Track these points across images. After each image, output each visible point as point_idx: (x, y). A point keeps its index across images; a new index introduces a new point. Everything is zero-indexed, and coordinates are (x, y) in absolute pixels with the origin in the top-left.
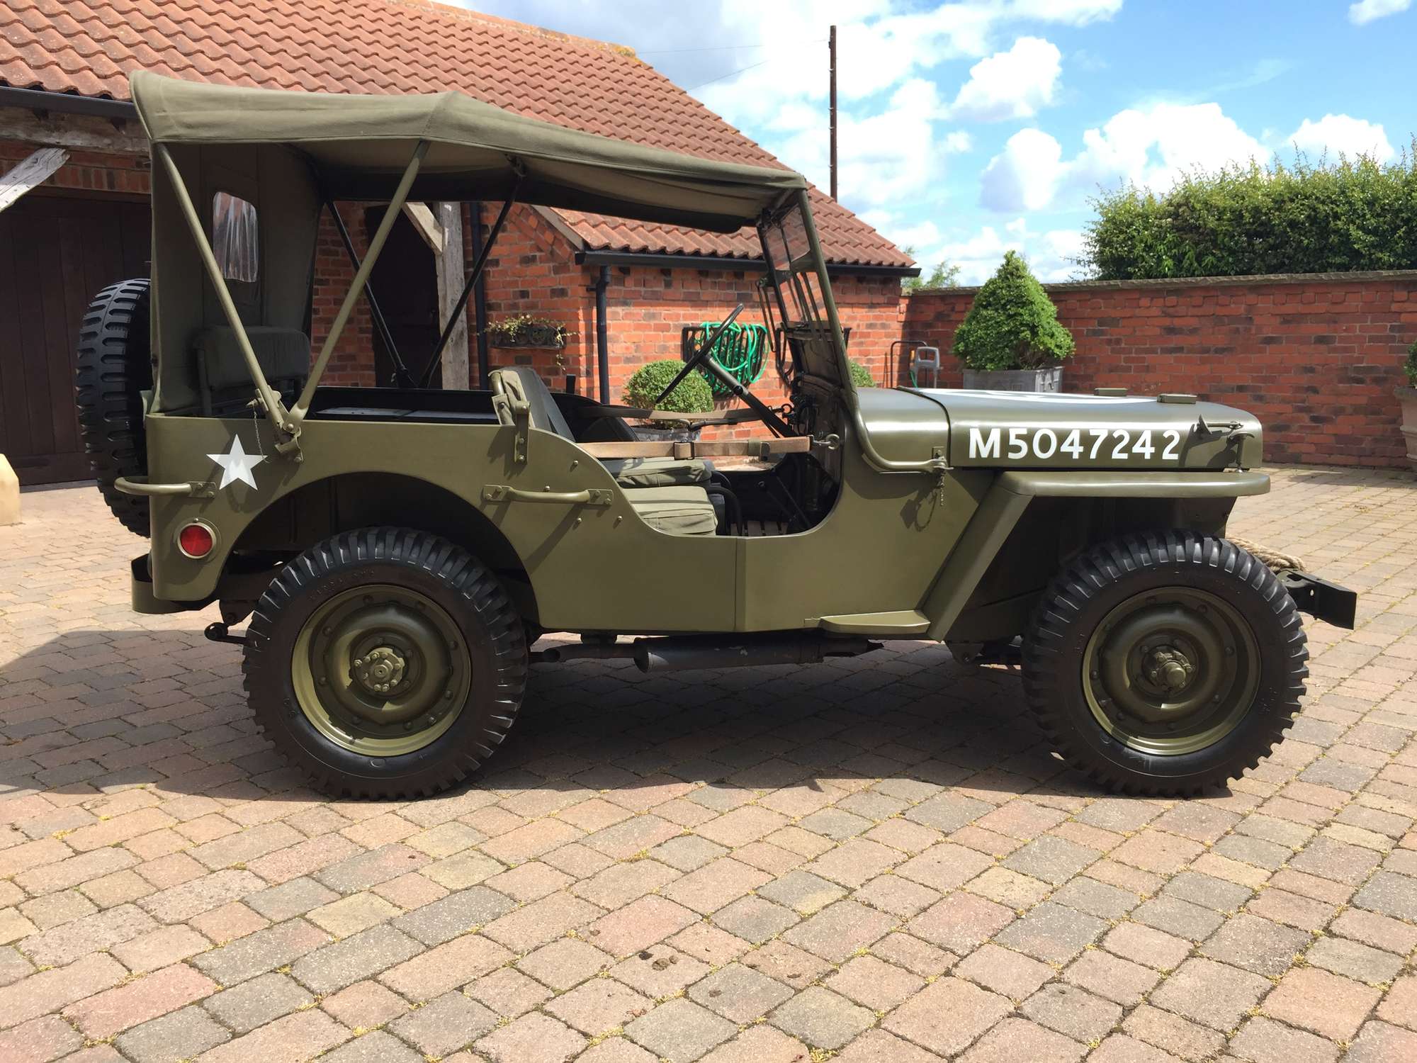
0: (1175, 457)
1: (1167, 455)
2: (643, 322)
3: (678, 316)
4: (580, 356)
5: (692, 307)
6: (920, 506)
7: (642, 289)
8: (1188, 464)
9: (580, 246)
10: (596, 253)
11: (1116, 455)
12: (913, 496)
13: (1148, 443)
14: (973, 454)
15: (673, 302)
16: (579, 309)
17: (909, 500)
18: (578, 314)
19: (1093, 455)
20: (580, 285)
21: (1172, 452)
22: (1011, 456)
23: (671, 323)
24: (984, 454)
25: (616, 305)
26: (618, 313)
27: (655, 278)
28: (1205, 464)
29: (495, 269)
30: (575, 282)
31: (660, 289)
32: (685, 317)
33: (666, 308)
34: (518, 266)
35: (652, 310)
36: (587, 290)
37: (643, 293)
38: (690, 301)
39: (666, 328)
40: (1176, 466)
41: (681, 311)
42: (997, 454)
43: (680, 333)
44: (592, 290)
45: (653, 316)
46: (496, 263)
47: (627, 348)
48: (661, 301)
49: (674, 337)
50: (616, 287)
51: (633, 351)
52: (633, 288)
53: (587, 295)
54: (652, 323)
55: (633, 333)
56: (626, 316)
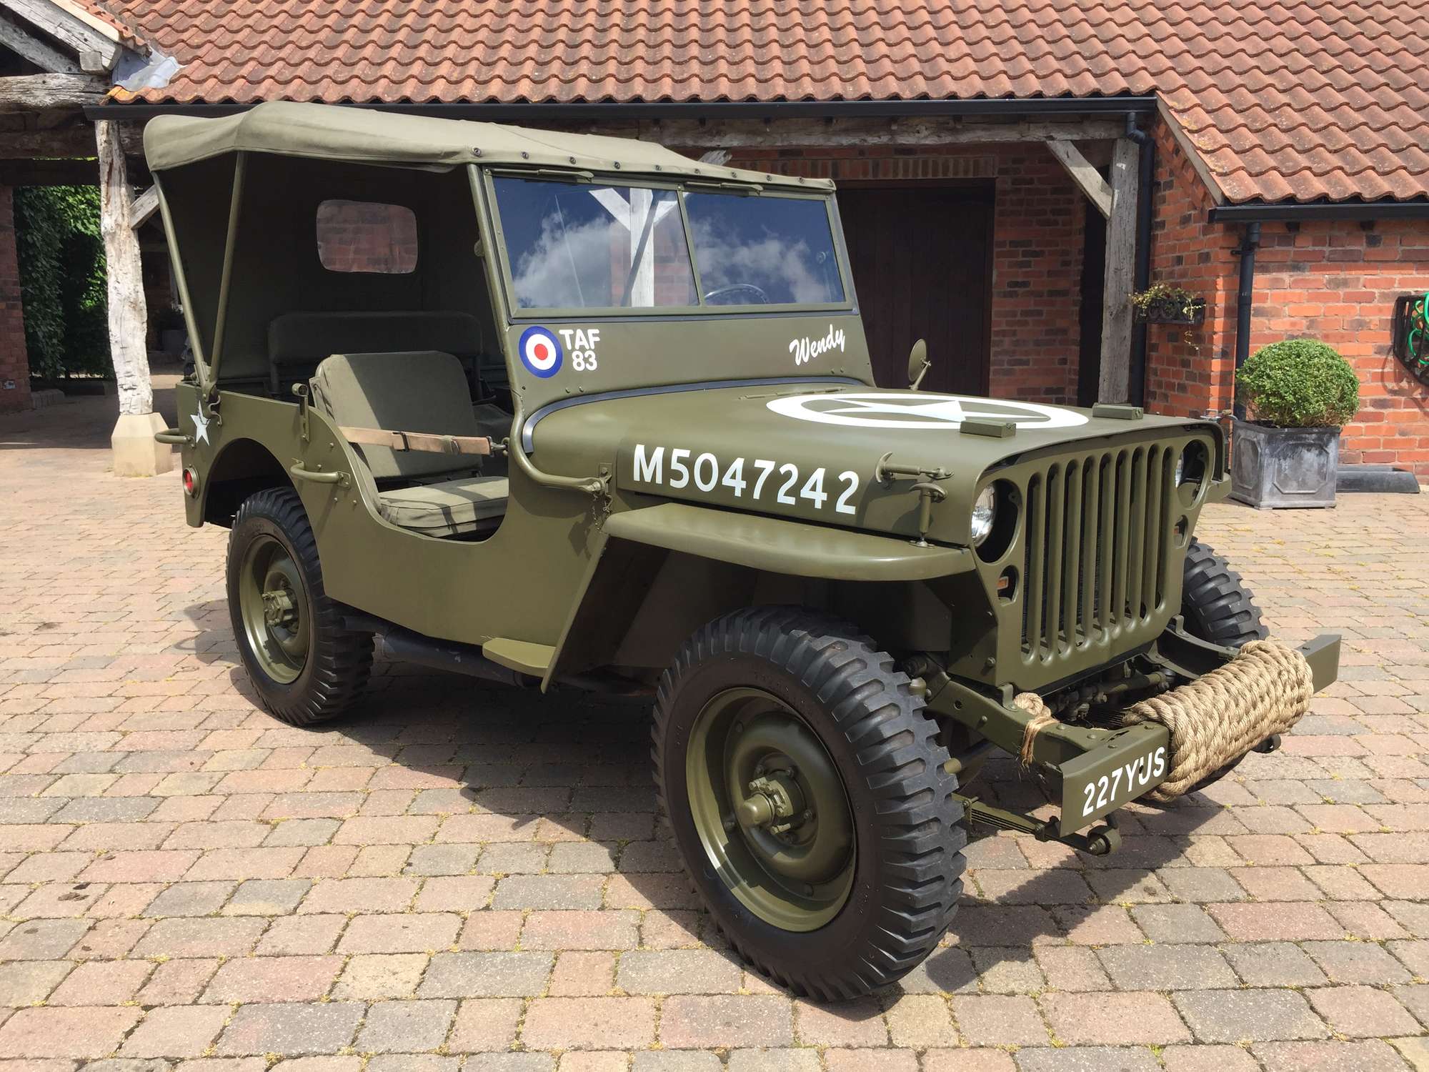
0: (851, 510)
1: (842, 507)
2: (1325, 290)
3: (1392, 282)
4: (1215, 333)
5: (1417, 269)
6: (589, 531)
7: (1327, 249)
8: (868, 523)
9: (1219, 200)
10: (1238, 207)
11: (782, 498)
12: (580, 518)
13: (820, 486)
14: (637, 477)
15: (1385, 263)
16: (1218, 277)
17: (577, 523)
18: (1216, 283)
19: (757, 495)
20: (1222, 248)
21: (848, 503)
22: (674, 483)
23: (1376, 291)
24: (648, 479)
25: (1280, 270)
26: (1282, 280)
27: (1349, 234)
28: (889, 528)
29: (1162, 232)
30: (1217, 244)
31: (1361, 247)
32: (1403, 283)
33: (1366, 272)
34: (1178, 228)
35: (1342, 275)
36: (1232, 253)
37: (1327, 254)
38: (1414, 262)
39: (1370, 298)
40: (853, 523)
41: (1397, 276)
42: (659, 480)
43: (1393, 305)
44: (1238, 253)
45: (1345, 283)
46: (1163, 224)
47: (1293, 324)
48: (1361, 263)
49: (1380, 310)
50: (1277, 248)
51: (1304, 328)
52: (1311, 248)
53: (1232, 259)
54: (1341, 292)
55: (1306, 305)
56: (1295, 284)
